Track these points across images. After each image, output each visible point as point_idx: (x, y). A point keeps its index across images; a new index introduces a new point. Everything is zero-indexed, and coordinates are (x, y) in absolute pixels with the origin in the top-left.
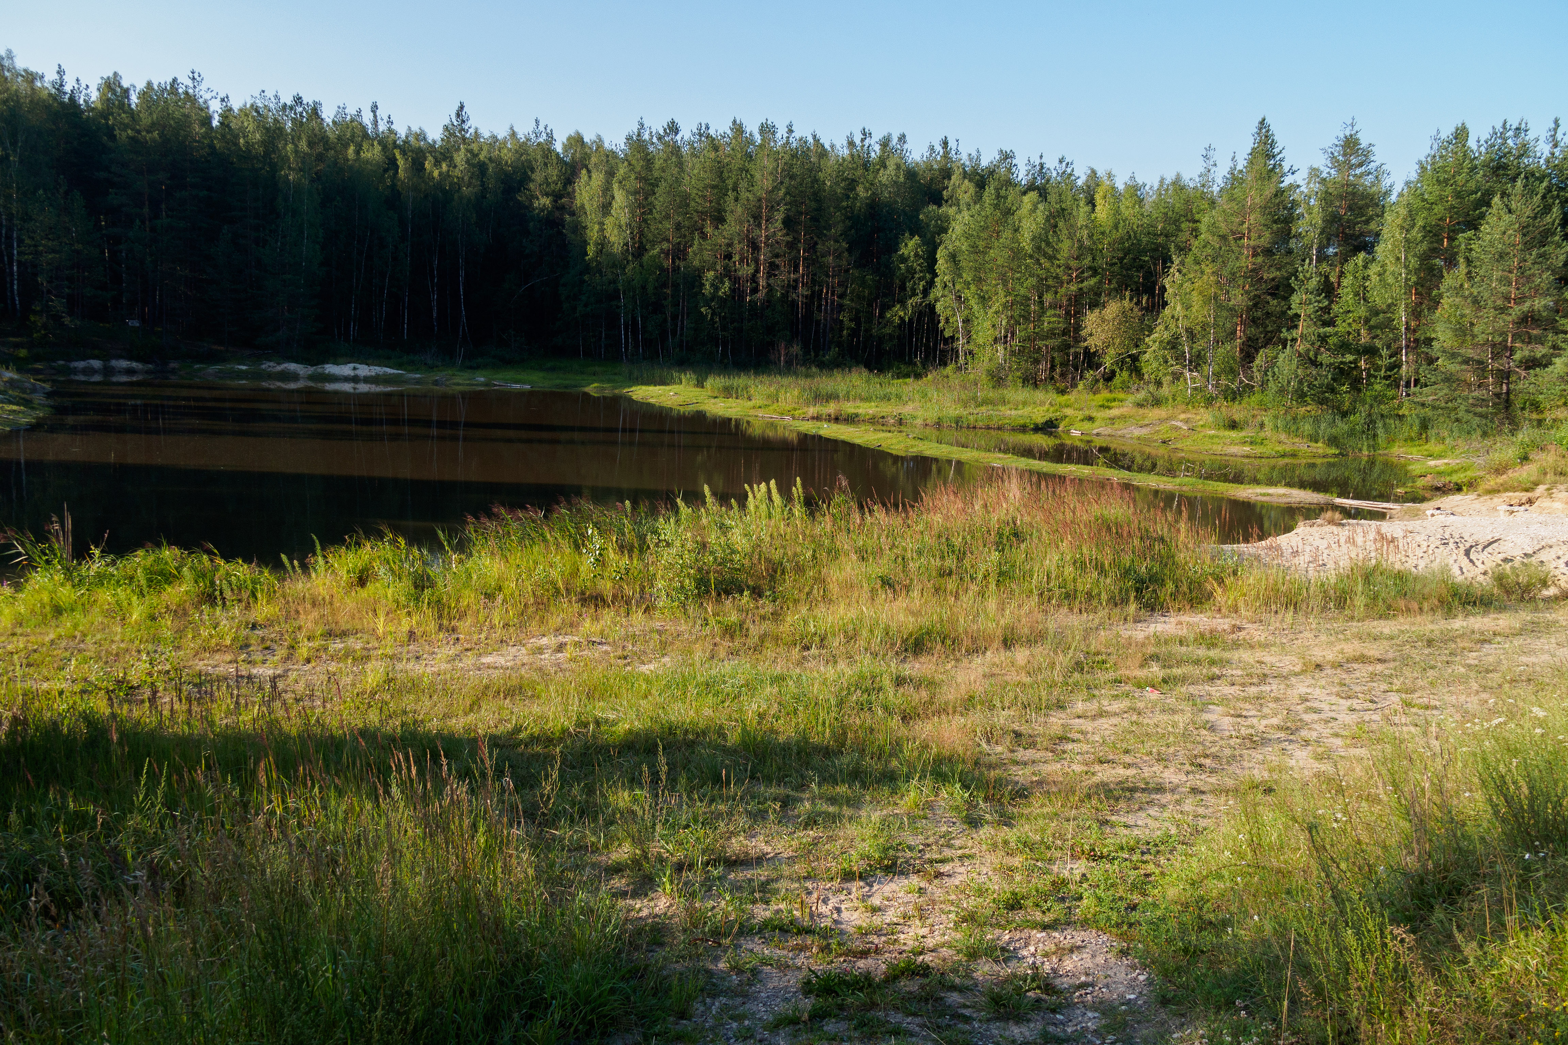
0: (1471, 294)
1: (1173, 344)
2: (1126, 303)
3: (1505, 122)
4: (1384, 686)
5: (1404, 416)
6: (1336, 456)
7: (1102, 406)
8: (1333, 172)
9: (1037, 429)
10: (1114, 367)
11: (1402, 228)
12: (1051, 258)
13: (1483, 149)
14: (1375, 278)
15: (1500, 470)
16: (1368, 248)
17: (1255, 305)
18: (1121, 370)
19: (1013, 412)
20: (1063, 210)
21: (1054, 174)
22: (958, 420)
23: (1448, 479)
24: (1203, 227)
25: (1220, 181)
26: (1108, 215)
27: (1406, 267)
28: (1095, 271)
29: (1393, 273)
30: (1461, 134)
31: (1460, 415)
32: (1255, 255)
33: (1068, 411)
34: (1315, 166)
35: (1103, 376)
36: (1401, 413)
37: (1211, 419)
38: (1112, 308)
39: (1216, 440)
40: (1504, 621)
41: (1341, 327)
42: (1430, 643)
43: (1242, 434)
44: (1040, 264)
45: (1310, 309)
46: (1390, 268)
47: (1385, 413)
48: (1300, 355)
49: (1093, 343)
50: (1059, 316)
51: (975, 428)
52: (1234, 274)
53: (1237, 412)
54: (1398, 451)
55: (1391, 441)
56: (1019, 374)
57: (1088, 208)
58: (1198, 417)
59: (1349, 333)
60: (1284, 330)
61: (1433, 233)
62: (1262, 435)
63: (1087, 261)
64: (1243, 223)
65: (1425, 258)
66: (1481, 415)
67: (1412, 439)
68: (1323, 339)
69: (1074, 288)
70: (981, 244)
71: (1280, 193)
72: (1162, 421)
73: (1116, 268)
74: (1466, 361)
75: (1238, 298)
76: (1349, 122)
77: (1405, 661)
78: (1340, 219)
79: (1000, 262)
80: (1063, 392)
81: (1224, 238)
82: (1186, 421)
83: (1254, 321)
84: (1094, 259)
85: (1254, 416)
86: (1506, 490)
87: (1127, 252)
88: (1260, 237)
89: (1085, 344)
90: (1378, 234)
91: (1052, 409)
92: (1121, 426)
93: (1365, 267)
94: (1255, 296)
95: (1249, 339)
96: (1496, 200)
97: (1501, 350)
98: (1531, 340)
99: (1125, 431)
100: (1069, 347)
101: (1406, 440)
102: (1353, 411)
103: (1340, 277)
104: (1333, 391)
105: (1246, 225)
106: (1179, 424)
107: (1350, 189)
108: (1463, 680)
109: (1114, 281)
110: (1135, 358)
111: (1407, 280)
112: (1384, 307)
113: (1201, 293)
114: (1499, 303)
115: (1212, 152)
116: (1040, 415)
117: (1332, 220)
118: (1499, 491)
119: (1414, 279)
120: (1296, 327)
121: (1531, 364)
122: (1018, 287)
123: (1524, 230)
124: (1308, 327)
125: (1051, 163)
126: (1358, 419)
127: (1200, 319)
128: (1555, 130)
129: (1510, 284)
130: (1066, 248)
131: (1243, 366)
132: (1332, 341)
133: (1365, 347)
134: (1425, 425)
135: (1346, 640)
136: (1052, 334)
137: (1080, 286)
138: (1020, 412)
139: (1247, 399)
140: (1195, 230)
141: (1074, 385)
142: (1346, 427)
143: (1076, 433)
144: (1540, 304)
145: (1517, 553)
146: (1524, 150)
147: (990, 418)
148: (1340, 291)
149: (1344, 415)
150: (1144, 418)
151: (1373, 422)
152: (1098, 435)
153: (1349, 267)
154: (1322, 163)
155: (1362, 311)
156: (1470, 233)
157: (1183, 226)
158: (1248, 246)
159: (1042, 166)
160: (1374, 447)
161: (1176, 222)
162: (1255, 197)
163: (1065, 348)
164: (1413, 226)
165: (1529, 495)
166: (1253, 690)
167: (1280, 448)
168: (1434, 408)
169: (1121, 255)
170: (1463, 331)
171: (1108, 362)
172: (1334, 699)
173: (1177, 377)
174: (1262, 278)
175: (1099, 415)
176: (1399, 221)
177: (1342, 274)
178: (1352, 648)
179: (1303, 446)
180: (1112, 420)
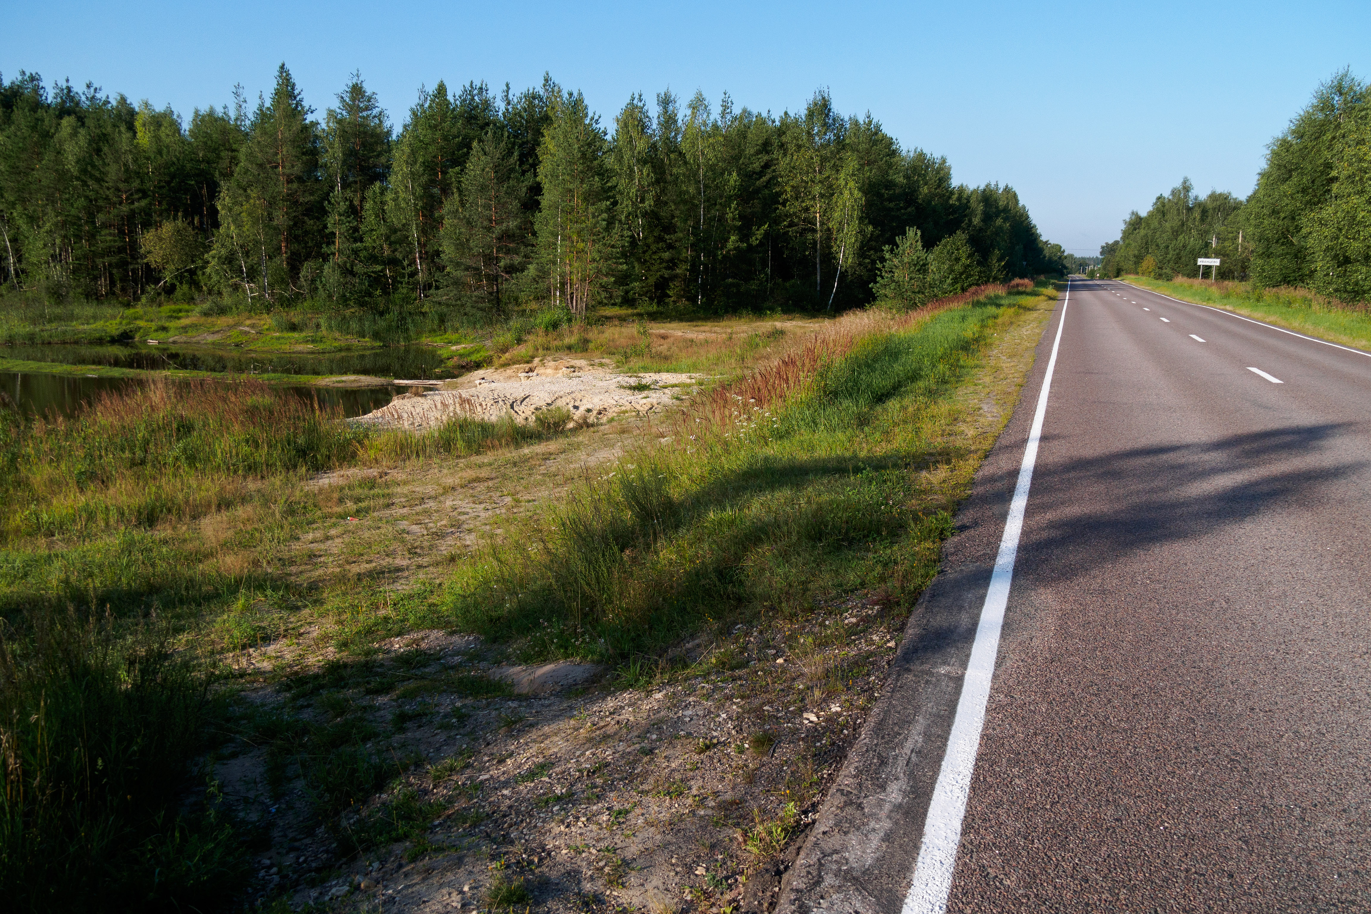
0: (465, 216)
1: (230, 259)
2: (179, 223)
3: (472, 83)
4: (498, 494)
5: (426, 313)
6: (381, 347)
7: (171, 317)
8: (344, 113)
9: (114, 341)
10: (174, 281)
11: (407, 163)
12: (99, 181)
13: (458, 102)
14: (392, 204)
15: (504, 350)
16: (382, 177)
17: (295, 224)
18: (181, 283)
19: (86, 327)
20: (104, 135)
21: (83, 98)
22: (31, 338)
23: (469, 359)
24: (242, 156)
25: (251, 116)
26: (151, 142)
27: (414, 194)
28: (144, 194)
29: (404, 199)
30: (442, 90)
31: (467, 310)
32: (289, 181)
33: (141, 323)
34: (332, 108)
35: (163, 289)
36: (423, 310)
37: (274, 324)
38: (167, 228)
39: (282, 341)
40: (552, 446)
41: (368, 242)
42: (515, 464)
43: (303, 334)
44: (88, 186)
45: (344, 228)
46: (402, 195)
47: (412, 311)
48: (339, 266)
49: (154, 259)
50: (114, 235)
51: (49, 343)
52: (274, 198)
53: (295, 316)
54: (427, 341)
55: (419, 333)
56: (80, 290)
57: (129, 135)
58: (262, 322)
59: (374, 248)
60: (324, 246)
61: (430, 167)
62: (320, 334)
63: (136, 184)
64: (277, 154)
65: (426, 187)
66: (482, 309)
67: (434, 331)
68: (356, 252)
69: (125, 209)
70: (22, 165)
71: (305, 128)
72: (231, 327)
73: (164, 191)
74: (467, 269)
75: (281, 219)
76: (355, 73)
77: (505, 478)
78: (356, 154)
79: (45, 182)
80: (128, 305)
81: (261, 166)
82: (253, 326)
83: (296, 238)
84: (142, 182)
85: (310, 319)
86: (514, 363)
87: (173, 176)
88: (293, 166)
89: (145, 261)
90: (389, 167)
91: (124, 322)
92: (194, 334)
93: (382, 194)
94: (295, 217)
95: (293, 253)
96: (475, 144)
97: (490, 259)
98: (508, 252)
99: (199, 338)
100: (127, 263)
101: (430, 332)
102: (387, 311)
103: (361, 201)
104: (370, 295)
105: (279, 156)
106: (247, 329)
107: (362, 129)
108: (542, 483)
109: (164, 203)
110: (192, 272)
111: (416, 205)
112: (400, 226)
113: (249, 214)
114: (485, 223)
115: (241, 90)
116: (113, 327)
117: (350, 154)
118: (509, 365)
119: (420, 204)
120: (334, 243)
121: (511, 270)
122: (69, 208)
123: (496, 169)
124: (343, 243)
125: (79, 88)
126: (392, 316)
127: (251, 237)
128: (507, 92)
129: (491, 210)
130: (113, 172)
131: (291, 277)
132: (363, 254)
133: (389, 259)
134: (442, 319)
135: (462, 469)
136: (108, 252)
137: (132, 207)
138: (93, 326)
139: (300, 305)
140: (234, 158)
141: (137, 299)
142: (384, 324)
143: (153, 342)
144: (512, 224)
145: (542, 403)
146: (487, 105)
147: (64, 332)
148: (363, 213)
149: (382, 314)
150: (214, 325)
151: (404, 319)
152: (174, 342)
153: (369, 193)
154: (336, 105)
155: (383, 230)
156: (457, 169)
157: (222, 154)
158: (284, 174)
159: (69, 89)
160: (408, 339)
161: (215, 150)
162: (283, 133)
163: (123, 264)
164: (415, 163)
165: (530, 365)
166: (419, 508)
167: (336, 344)
168: (448, 305)
169: (167, 179)
170: (462, 246)
171: (168, 277)
172: (473, 506)
173: (236, 287)
174: (297, 201)
175: (172, 324)
176: (405, 158)
177: (363, 199)
178: (470, 474)
179: (355, 341)
180: (185, 329)
